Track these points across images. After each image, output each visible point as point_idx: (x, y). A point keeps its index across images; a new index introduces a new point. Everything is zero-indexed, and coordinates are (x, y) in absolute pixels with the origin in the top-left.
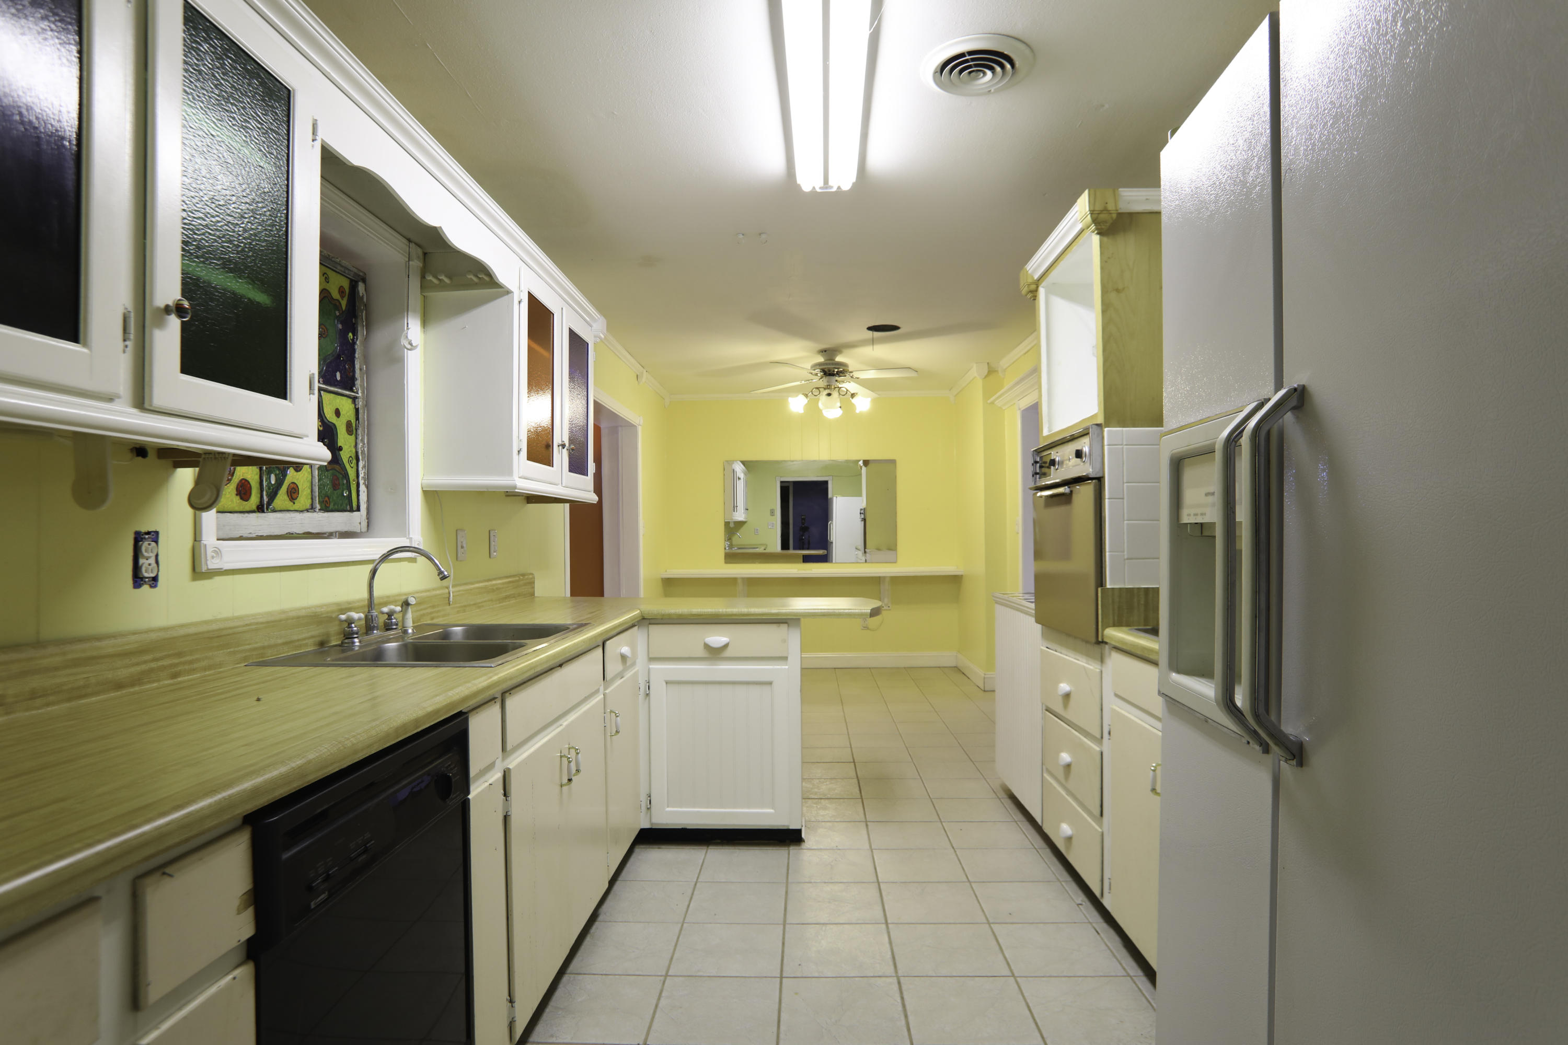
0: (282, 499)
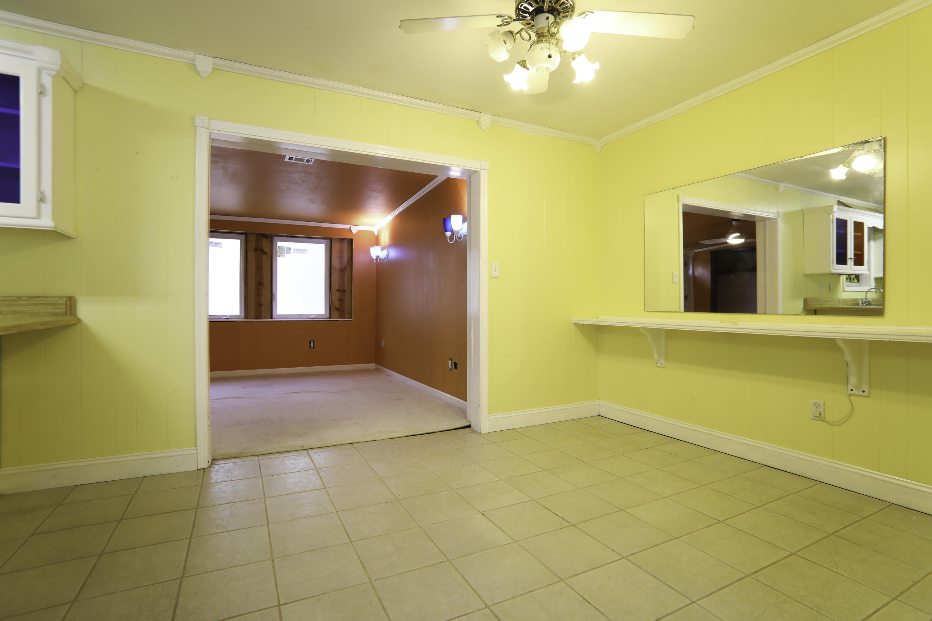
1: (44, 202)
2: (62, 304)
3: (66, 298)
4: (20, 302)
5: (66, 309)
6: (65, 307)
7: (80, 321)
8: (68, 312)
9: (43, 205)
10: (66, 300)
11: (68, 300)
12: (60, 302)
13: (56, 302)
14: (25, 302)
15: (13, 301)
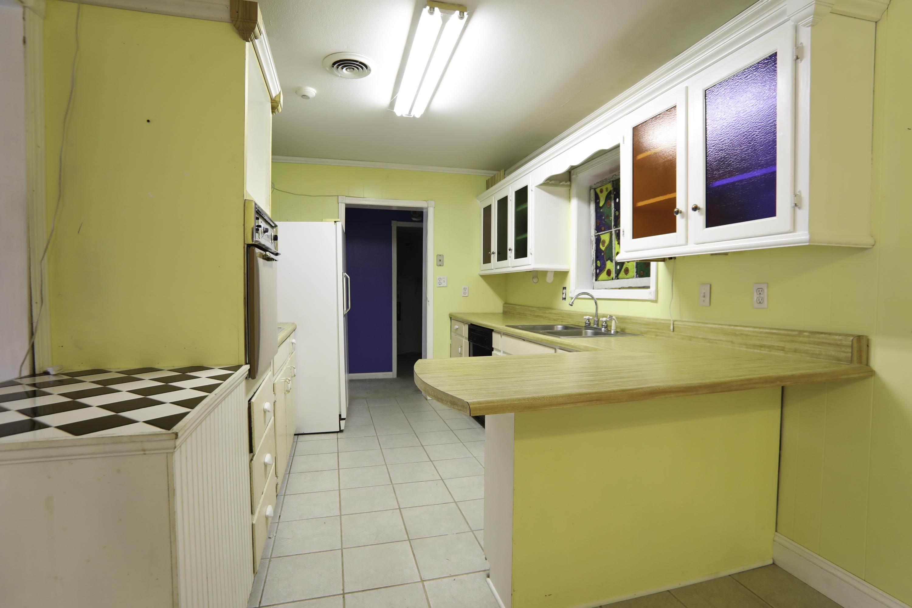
0: (622, 274)
1: (800, 208)
2: (846, 346)
3: (852, 338)
4: (801, 339)
5: (852, 353)
6: (850, 350)
7: (872, 373)
8: (855, 359)
9: (799, 212)
10: (852, 341)
11: (855, 341)
12: (844, 342)
13: (839, 342)
14: (806, 339)
15: (794, 336)
